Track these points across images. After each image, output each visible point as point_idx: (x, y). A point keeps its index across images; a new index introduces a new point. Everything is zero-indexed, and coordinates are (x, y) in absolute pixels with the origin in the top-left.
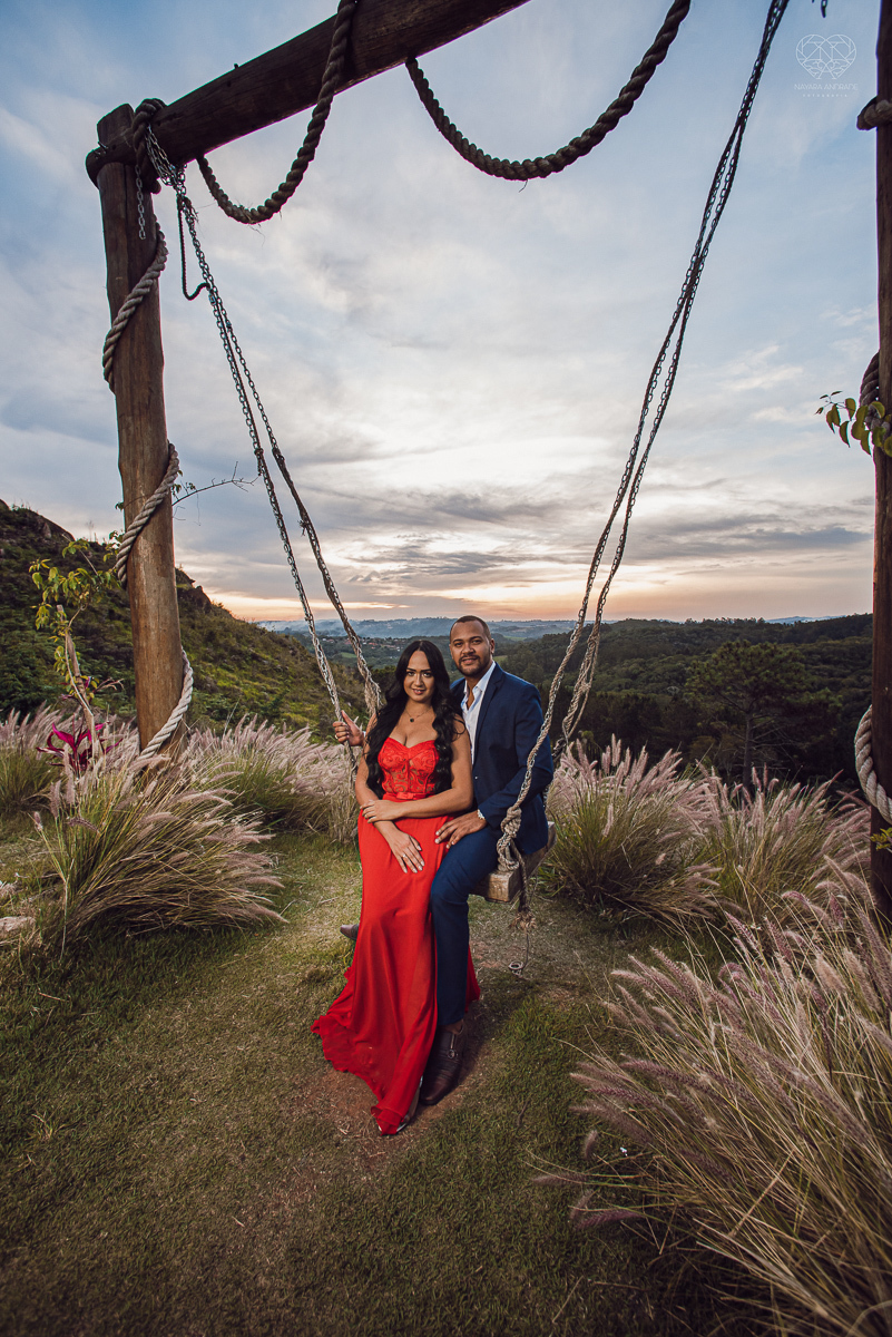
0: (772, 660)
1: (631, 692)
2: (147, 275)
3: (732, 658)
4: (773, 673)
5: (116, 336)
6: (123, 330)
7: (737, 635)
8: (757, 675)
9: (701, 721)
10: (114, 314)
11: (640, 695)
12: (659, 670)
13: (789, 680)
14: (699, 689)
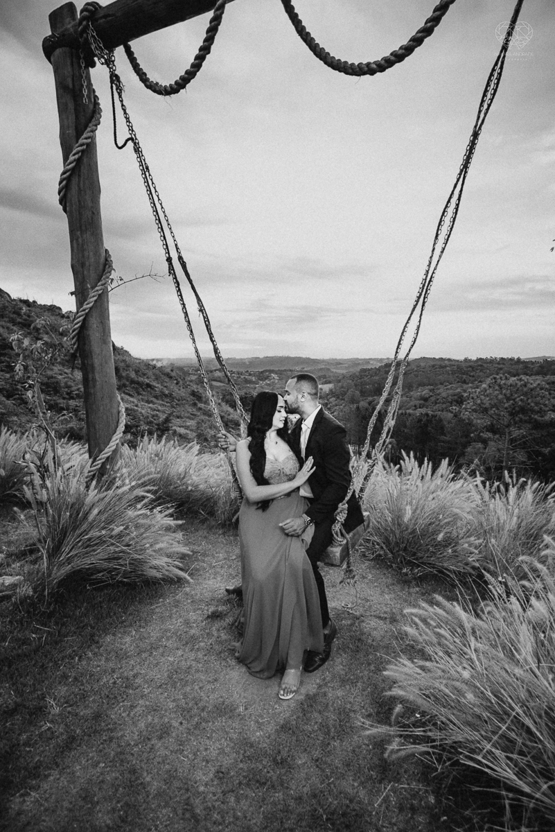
0: (525, 389)
1: (423, 411)
2: (89, 129)
3: (497, 388)
4: (525, 399)
5: (68, 174)
6: (73, 170)
7: (501, 369)
8: (514, 400)
9: (473, 432)
10: (66, 158)
11: (430, 413)
12: (444, 395)
13: (537, 404)
14: (473, 410)
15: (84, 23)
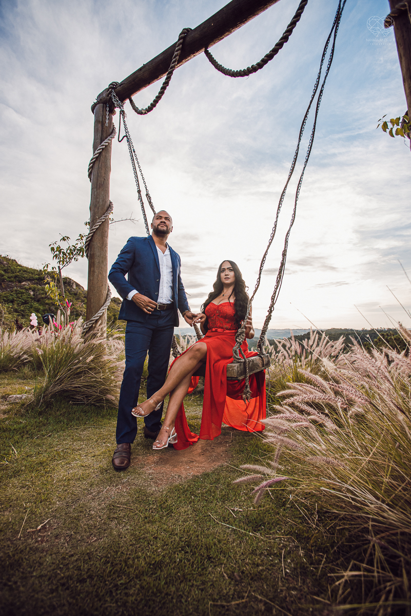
2: (108, 139)
5: (94, 160)
6: (97, 158)
10: (94, 151)
15: (110, 90)
